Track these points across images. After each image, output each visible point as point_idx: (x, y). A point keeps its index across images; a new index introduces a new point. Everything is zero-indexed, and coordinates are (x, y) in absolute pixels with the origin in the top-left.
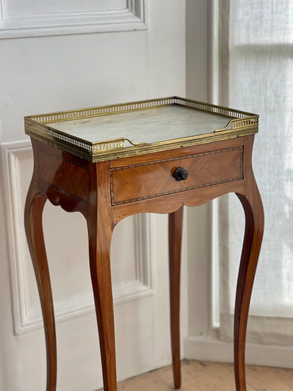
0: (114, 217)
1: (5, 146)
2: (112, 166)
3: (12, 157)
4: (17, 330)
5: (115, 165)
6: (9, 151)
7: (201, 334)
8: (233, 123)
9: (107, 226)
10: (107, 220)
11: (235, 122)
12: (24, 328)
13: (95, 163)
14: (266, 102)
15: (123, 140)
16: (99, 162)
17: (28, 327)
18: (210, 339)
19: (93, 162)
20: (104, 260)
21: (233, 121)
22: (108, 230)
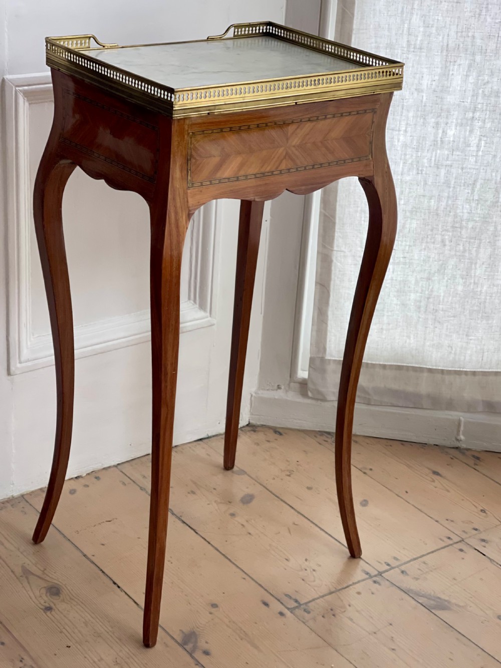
1: (10, 81)
3: (21, 99)
4: (12, 368)
6: (17, 88)
7: (279, 387)
12: (23, 365)
14: (409, 34)
17: (29, 364)
18: (292, 396)
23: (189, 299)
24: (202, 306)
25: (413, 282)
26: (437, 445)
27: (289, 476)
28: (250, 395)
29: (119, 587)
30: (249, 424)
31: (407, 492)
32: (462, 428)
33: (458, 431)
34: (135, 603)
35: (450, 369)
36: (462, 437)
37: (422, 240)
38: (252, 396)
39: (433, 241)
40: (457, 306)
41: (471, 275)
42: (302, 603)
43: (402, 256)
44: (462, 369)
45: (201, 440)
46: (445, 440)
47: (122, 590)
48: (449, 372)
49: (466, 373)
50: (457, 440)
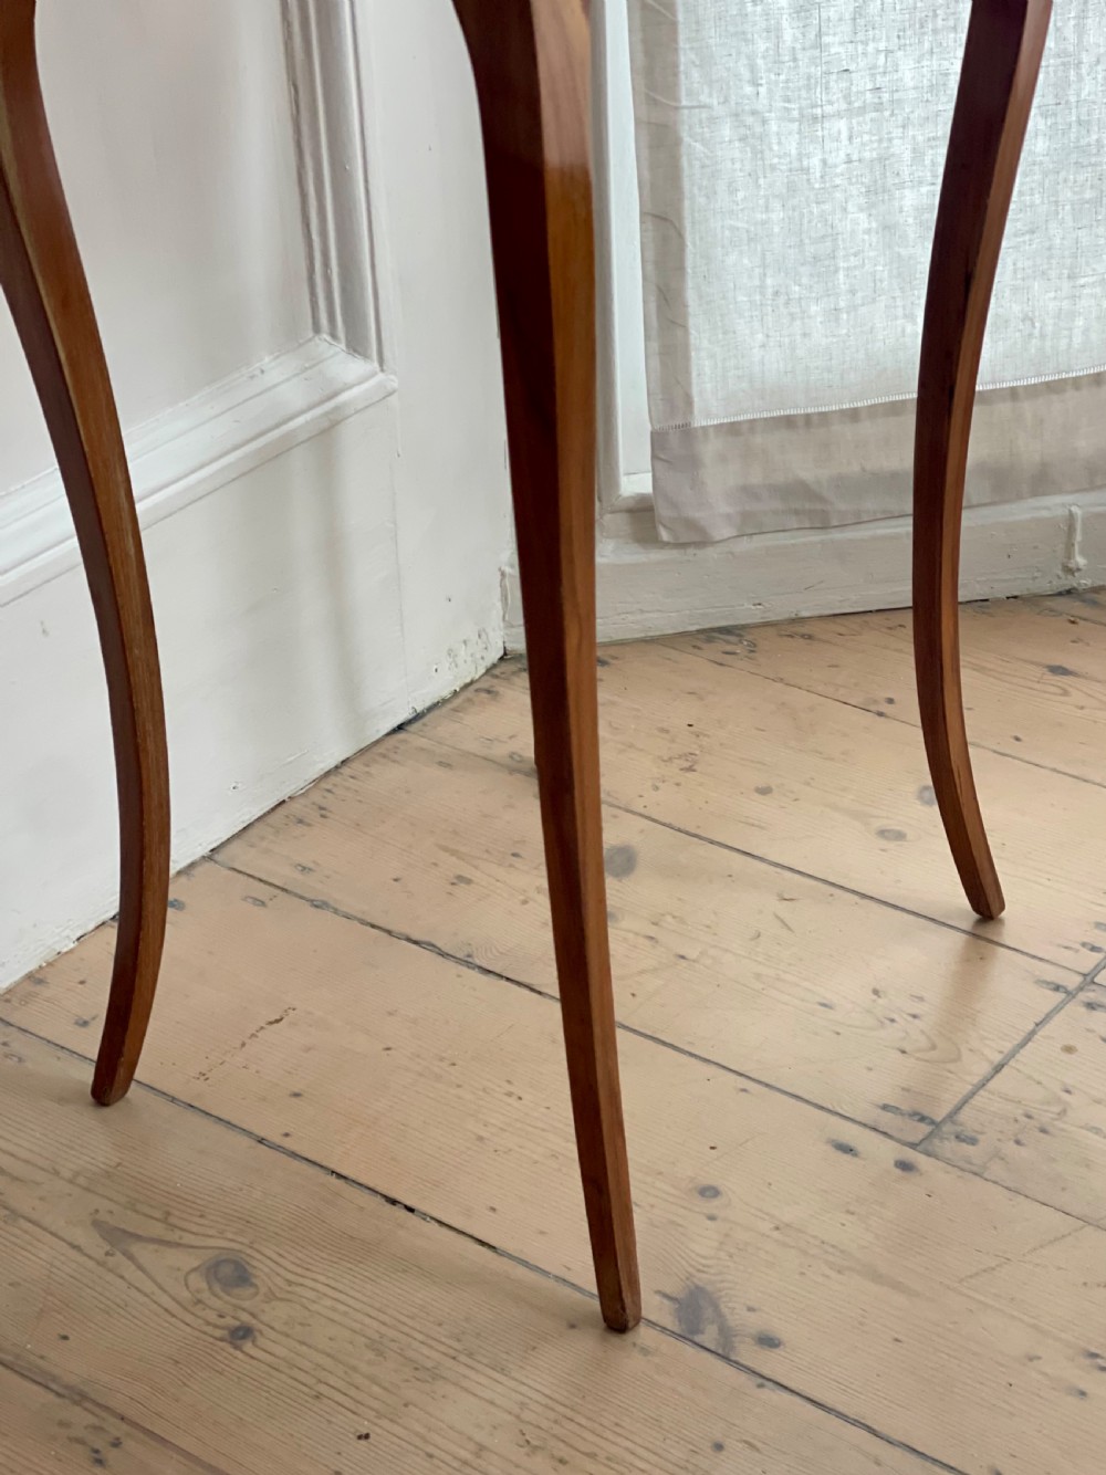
23: (317, 329)
24: (356, 346)
25: (907, 156)
26: (1015, 597)
27: (690, 769)
28: (499, 574)
29: (411, 1210)
30: (505, 654)
31: (1017, 739)
32: (1078, 537)
33: (1069, 546)
34: (482, 1243)
35: (1033, 381)
36: (1080, 560)
37: (922, 27)
38: (503, 574)
39: (951, 23)
40: (1037, 199)
41: (1067, 102)
42: (939, 1119)
43: (870, 86)
44: (1064, 376)
45: (400, 727)
46: (1034, 578)
47: (424, 1216)
48: (1033, 391)
49: (1076, 383)
50: (1069, 571)
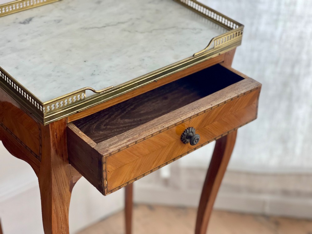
0: (72, 176)
2: (69, 121)
5: (72, 120)
8: (215, 41)
9: (64, 188)
10: (64, 181)
11: (217, 40)
13: (48, 125)
15: (84, 91)
16: (52, 123)
19: (45, 125)
20: (61, 226)
21: (216, 39)
22: (66, 192)
